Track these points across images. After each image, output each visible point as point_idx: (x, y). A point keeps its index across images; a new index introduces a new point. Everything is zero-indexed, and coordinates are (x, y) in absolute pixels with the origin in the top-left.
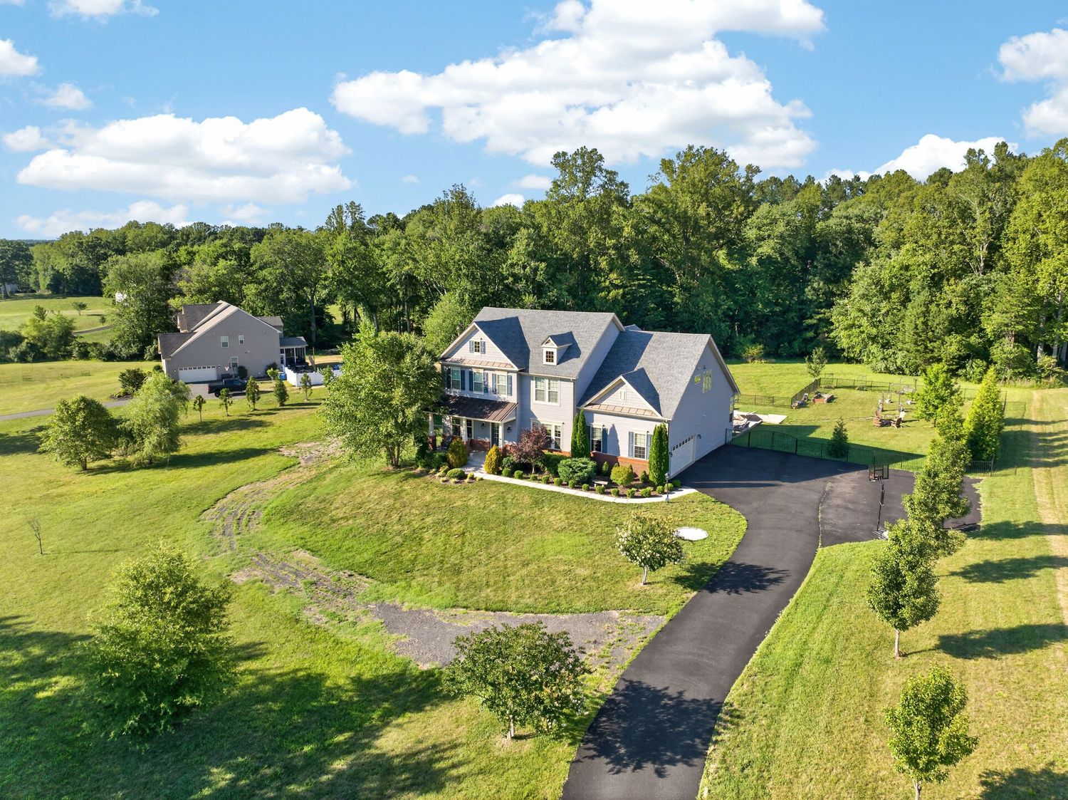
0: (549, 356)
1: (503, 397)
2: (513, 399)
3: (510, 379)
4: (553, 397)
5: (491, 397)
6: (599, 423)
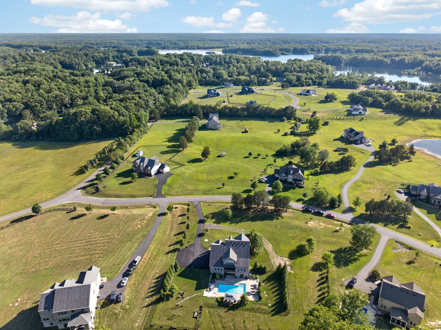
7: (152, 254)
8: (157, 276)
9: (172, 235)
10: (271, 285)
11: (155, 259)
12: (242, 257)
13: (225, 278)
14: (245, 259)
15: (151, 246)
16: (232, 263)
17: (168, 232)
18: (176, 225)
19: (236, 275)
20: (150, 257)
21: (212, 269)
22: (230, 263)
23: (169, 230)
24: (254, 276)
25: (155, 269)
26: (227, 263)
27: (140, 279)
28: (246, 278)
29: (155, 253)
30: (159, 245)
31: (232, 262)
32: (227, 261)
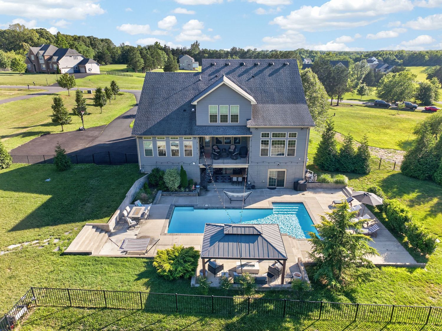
12: (273, 101)
13: (205, 189)
14: (288, 107)
16: (235, 118)
19: (252, 176)
21: (149, 152)
22: (224, 118)
24: (327, 177)
26: (213, 118)
28: (297, 187)
31: (235, 109)
32: (213, 109)
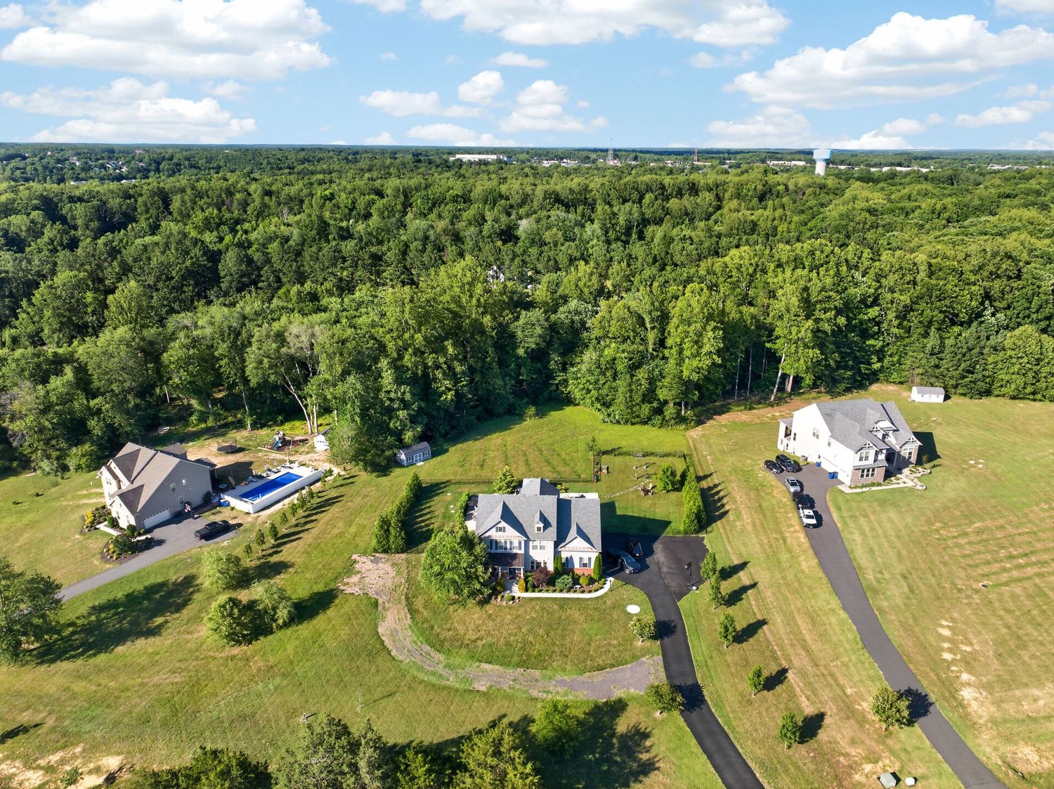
0: (539, 529)
1: (515, 551)
2: (522, 551)
3: (520, 543)
4: (542, 548)
5: (509, 551)
6: (564, 555)
7: (790, 551)
8: (731, 516)
9: (777, 619)
10: (428, 525)
11: (771, 546)
15: (814, 562)
17: (803, 625)
18: (796, 663)
20: (785, 542)
23: (807, 637)
25: (749, 528)
27: (764, 505)
29: (784, 557)
30: (790, 577)
